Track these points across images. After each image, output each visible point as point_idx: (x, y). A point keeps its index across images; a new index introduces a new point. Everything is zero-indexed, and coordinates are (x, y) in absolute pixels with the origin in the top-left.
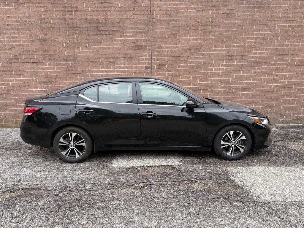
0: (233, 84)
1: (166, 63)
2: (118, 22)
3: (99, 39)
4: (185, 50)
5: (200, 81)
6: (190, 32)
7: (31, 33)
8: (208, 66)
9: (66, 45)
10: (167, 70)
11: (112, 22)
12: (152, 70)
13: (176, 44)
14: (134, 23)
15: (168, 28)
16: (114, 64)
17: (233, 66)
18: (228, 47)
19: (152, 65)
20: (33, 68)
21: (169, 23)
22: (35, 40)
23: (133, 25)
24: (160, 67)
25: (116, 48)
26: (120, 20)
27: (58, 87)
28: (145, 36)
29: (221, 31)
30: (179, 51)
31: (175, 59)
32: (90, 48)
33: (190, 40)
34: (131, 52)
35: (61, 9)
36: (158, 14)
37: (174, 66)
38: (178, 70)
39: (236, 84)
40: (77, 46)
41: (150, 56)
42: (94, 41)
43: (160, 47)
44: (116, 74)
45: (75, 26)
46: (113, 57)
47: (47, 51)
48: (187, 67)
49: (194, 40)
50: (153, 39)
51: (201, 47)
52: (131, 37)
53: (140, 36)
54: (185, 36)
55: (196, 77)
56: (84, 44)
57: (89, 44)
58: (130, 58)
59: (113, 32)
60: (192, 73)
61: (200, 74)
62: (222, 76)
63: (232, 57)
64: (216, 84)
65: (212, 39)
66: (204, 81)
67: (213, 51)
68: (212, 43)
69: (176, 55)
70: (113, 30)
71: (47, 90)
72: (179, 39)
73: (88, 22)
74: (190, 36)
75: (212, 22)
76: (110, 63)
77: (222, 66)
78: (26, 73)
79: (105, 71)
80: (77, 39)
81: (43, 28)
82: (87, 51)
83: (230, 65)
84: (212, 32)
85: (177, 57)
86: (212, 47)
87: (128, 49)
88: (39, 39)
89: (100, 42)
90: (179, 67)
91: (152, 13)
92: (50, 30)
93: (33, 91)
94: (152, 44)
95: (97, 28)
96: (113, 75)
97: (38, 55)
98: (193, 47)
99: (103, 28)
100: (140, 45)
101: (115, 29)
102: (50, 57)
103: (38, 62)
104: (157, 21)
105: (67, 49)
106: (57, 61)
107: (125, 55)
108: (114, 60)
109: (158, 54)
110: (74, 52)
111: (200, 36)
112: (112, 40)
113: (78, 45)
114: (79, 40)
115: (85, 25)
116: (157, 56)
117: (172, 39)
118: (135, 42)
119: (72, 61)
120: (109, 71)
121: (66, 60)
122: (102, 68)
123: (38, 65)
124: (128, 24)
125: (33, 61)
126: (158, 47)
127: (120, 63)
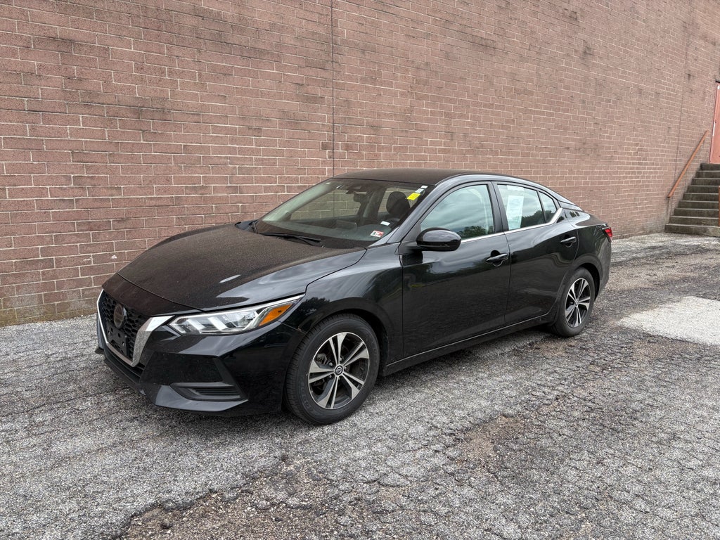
1: (358, 139)
2: (268, 28)
3: (225, 66)
4: (388, 114)
6: (396, 78)
8: (421, 151)
9: (137, 68)
10: (360, 156)
11: (255, 26)
12: (333, 152)
13: (374, 99)
14: (300, 38)
15: (362, 63)
16: (260, 134)
17: (454, 152)
18: (448, 115)
19: (334, 140)
20: (33, 129)
21: (363, 51)
22: (39, 41)
23: (299, 44)
24: (347, 147)
25: (263, 95)
26: (272, 26)
27: (114, 191)
28: (321, 74)
29: (439, 83)
30: (379, 115)
31: (372, 132)
32: (203, 86)
33: (395, 94)
34: (294, 106)
36: (346, 29)
37: (371, 146)
38: (377, 156)
40: (169, 75)
41: (332, 122)
42: (214, 68)
43: (348, 103)
44: (263, 160)
45: (164, 17)
46: (258, 116)
47: (80, 80)
48: (391, 150)
49: (401, 95)
50: (337, 83)
51: (411, 110)
52: (295, 70)
53: (312, 72)
54: (388, 85)
56: (188, 72)
57: (200, 74)
58: (293, 122)
59: (255, 54)
60: (399, 163)
63: (452, 136)
65: (428, 97)
67: (429, 120)
68: (427, 105)
69: (375, 124)
70: (256, 46)
71: (77, 200)
72: (379, 90)
73: (197, 13)
74: (396, 86)
75: (427, 64)
76: (251, 131)
77: (440, 151)
78: (6, 143)
79: (241, 151)
80: (170, 56)
81: (66, 6)
82: (197, 94)
83: (449, 151)
84: (426, 82)
85: (375, 128)
86: (426, 112)
87: (288, 100)
88: (54, 39)
89: (227, 74)
90: (379, 149)
91: (333, 24)
92: (90, 15)
93: (28, 204)
94: (335, 94)
95: (220, 36)
96: (256, 159)
97: (50, 88)
98: (400, 109)
99: (235, 38)
100: (313, 92)
101: (261, 46)
102: (87, 99)
103: (48, 109)
104: (344, 42)
105: (142, 80)
106: (111, 113)
107: (284, 114)
108: (258, 124)
109: (345, 118)
110: (161, 90)
111: (411, 87)
112: (255, 71)
113: (170, 73)
114: (174, 61)
115: (190, 21)
116: (344, 122)
117: (368, 88)
118: (302, 85)
119: (157, 116)
120: (248, 149)
121: (138, 111)
122: (233, 141)
124: (289, 40)
125: (33, 107)
126: (345, 101)
127: (271, 131)
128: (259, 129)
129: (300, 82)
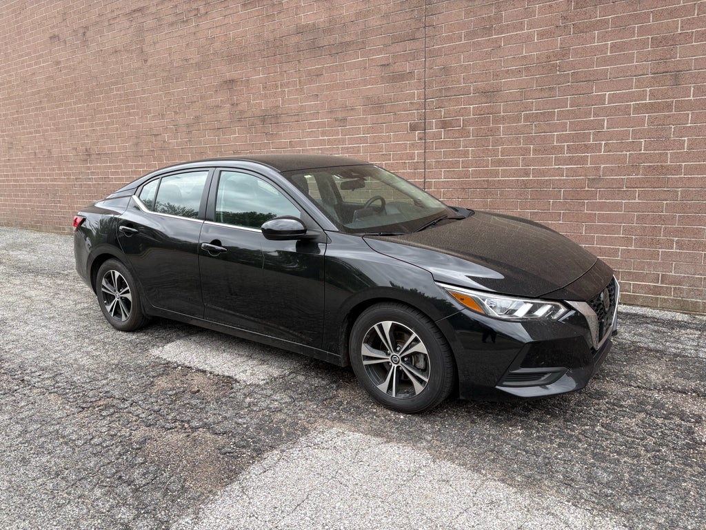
0: (677, 170)
1: (459, 113)
2: (354, 18)
3: (317, 68)
4: (513, 71)
5: (558, 161)
7: (215, 71)
8: (588, 114)
9: (263, 88)
10: (464, 133)
11: (342, 22)
12: (425, 133)
13: (489, 54)
14: (386, 16)
15: (467, 14)
16: (345, 124)
17: (680, 106)
18: (666, 42)
19: (425, 119)
20: (218, 140)
22: (221, 85)
23: (385, 22)
24: (444, 125)
25: (348, 85)
26: (358, 14)
28: (410, 46)
30: (496, 75)
31: (484, 100)
32: (302, 90)
33: (529, 37)
34: (378, 89)
35: (257, 14)
37: (482, 120)
38: (493, 131)
39: (690, 170)
40: (280, 88)
41: (423, 97)
42: (309, 73)
43: (446, 70)
44: (348, 148)
45: (278, 44)
46: (345, 107)
47: (237, 105)
48: (519, 121)
49: (541, 35)
50: (430, 51)
51: (564, 53)
52: (380, 52)
53: (398, 48)
54: (515, 28)
55: (545, 151)
56: (292, 81)
57: (300, 81)
58: (376, 106)
59: (343, 48)
60: (534, 138)
61: (560, 139)
62: (635, 146)
63: (676, 77)
64: (612, 171)
65: (606, 22)
66: (571, 161)
67: (606, 61)
68: (603, 37)
69: (487, 88)
70: (343, 40)
72: (496, 40)
73: (300, 31)
74: (531, 26)
76: (337, 122)
77: (638, 109)
80: (281, 73)
81: (232, 59)
82: (297, 98)
83: (668, 106)
85: (489, 94)
86: (602, 50)
87: (372, 84)
88: (226, 82)
89: (320, 74)
90: (496, 121)
94: (426, 64)
95: (315, 43)
96: (342, 150)
97: (224, 114)
98: (538, 58)
99: (325, 41)
100: (400, 69)
101: (348, 39)
102: (240, 117)
105: (266, 96)
106: (250, 124)
107: (368, 101)
108: (344, 115)
109: (441, 90)
110: (276, 101)
111: (564, 18)
112: (341, 64)
113: (281, 86)
114: (283, 76)
115: (294, 40)
116: (439, 94)
117: (479, 44)
118: (388, 65)
119: (273, 121)
120: (335, 140)
121: (263, 120)
122: (323, 134)
123: (224, 134)
124: (374, 22)
125: (219, 127)
126: (441, 69)
127: (356, 119)
128: (344, 120)
129: (386, 63)
